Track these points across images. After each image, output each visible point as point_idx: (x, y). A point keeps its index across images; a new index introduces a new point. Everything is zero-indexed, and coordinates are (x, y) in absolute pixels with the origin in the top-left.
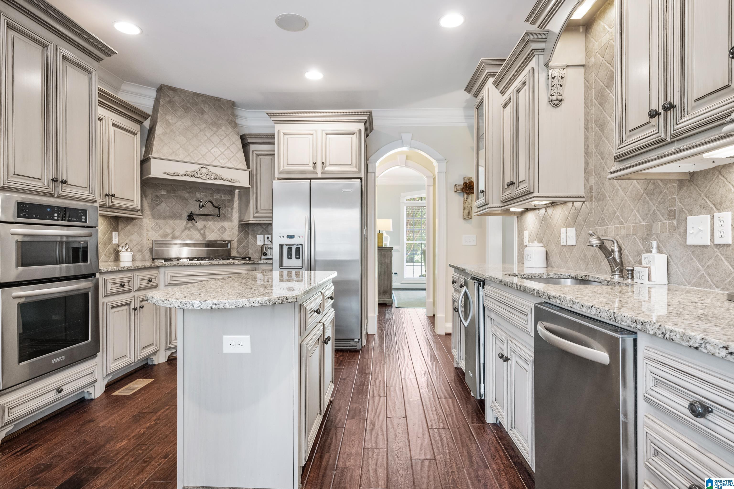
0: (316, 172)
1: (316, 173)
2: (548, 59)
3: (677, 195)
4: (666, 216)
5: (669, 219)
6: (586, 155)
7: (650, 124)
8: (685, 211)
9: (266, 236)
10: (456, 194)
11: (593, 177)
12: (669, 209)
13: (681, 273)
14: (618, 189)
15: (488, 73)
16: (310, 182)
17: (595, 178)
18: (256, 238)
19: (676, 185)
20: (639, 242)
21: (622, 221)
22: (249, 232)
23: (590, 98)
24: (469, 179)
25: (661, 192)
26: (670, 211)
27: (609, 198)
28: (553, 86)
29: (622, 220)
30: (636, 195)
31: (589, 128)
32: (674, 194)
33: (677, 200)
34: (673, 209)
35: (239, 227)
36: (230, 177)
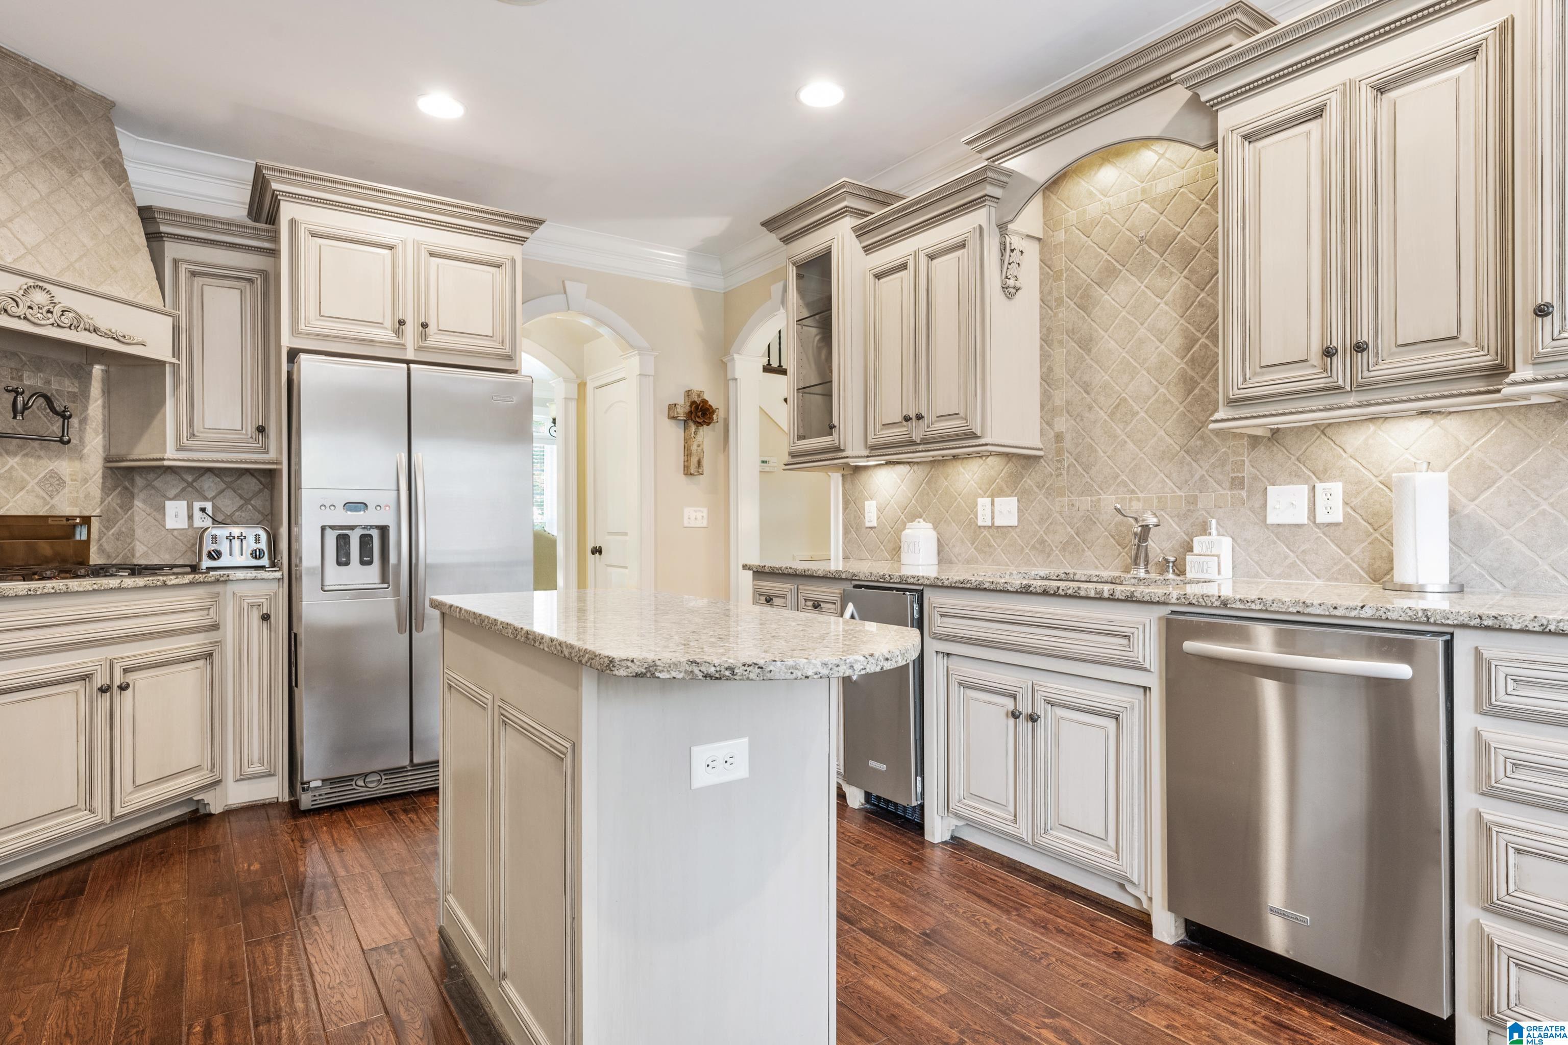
0: (403, 345)
1: (403, 347)
2: (1010, 218)
3: (1248, 456)
4: (1227, 484)
5: (1231, 489)
6: (1044, 383)
7: (1308, 363)
8: (1262, 478)
9: (197, 505)
10: (672, 423)
11: (1064, 419)
12: (1231, 475)
13: (1257, 563)
14: (1125, 442)
15: (846, 207)
16: (409, 369)
17: (1067, 420)
18: (162, 509)
19: (1246, 443)
20: (1171, 521)
21: (1133, 490)
22: (136, 491)
23: (1055, 294)
24: (699, 396)
25: (1216, 451)
26: (1233, 479)
27: (1102, 454)
28: (1010, 264)
29: (1133, 487)
30: (1164, 452)
31: (1052, 340)
32: (1242, 455)
33: (1247, 463)
34: (1240, 475)
35: (104, 477)
36: (119, 328)
